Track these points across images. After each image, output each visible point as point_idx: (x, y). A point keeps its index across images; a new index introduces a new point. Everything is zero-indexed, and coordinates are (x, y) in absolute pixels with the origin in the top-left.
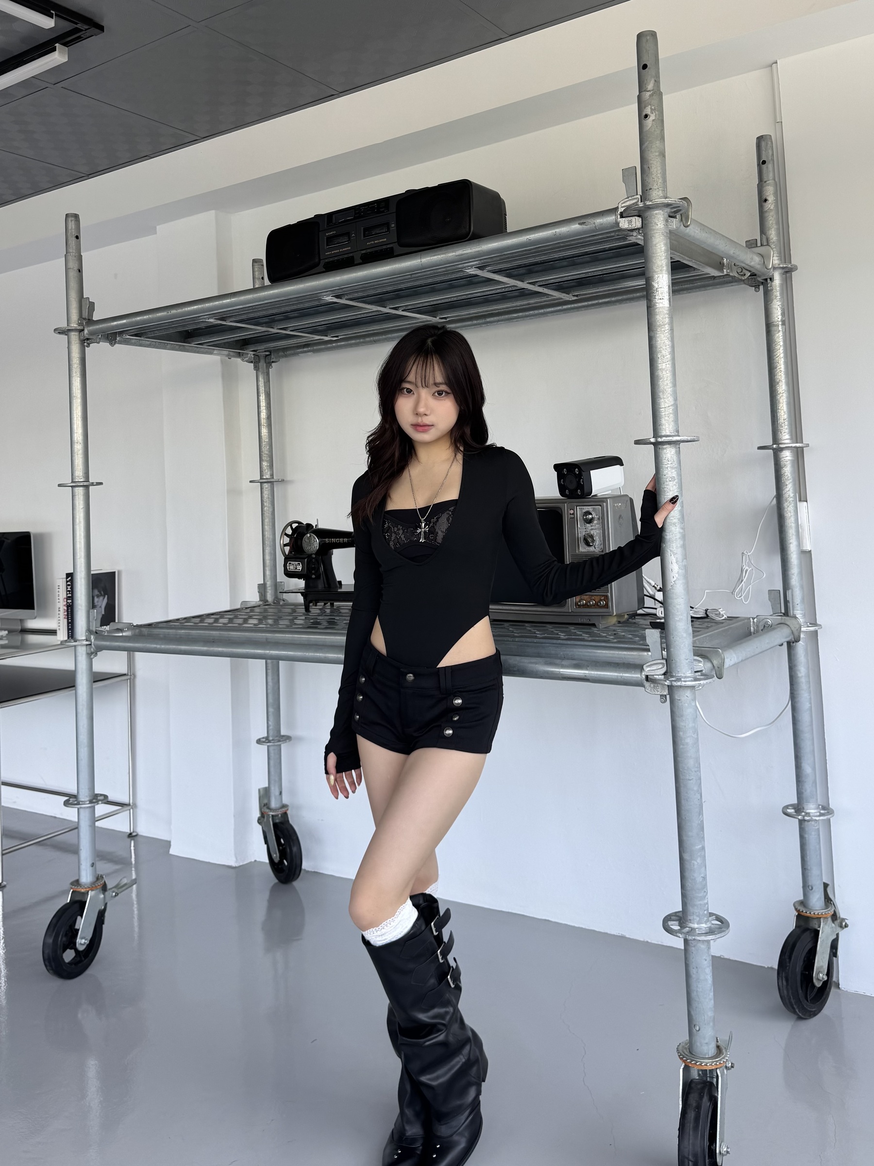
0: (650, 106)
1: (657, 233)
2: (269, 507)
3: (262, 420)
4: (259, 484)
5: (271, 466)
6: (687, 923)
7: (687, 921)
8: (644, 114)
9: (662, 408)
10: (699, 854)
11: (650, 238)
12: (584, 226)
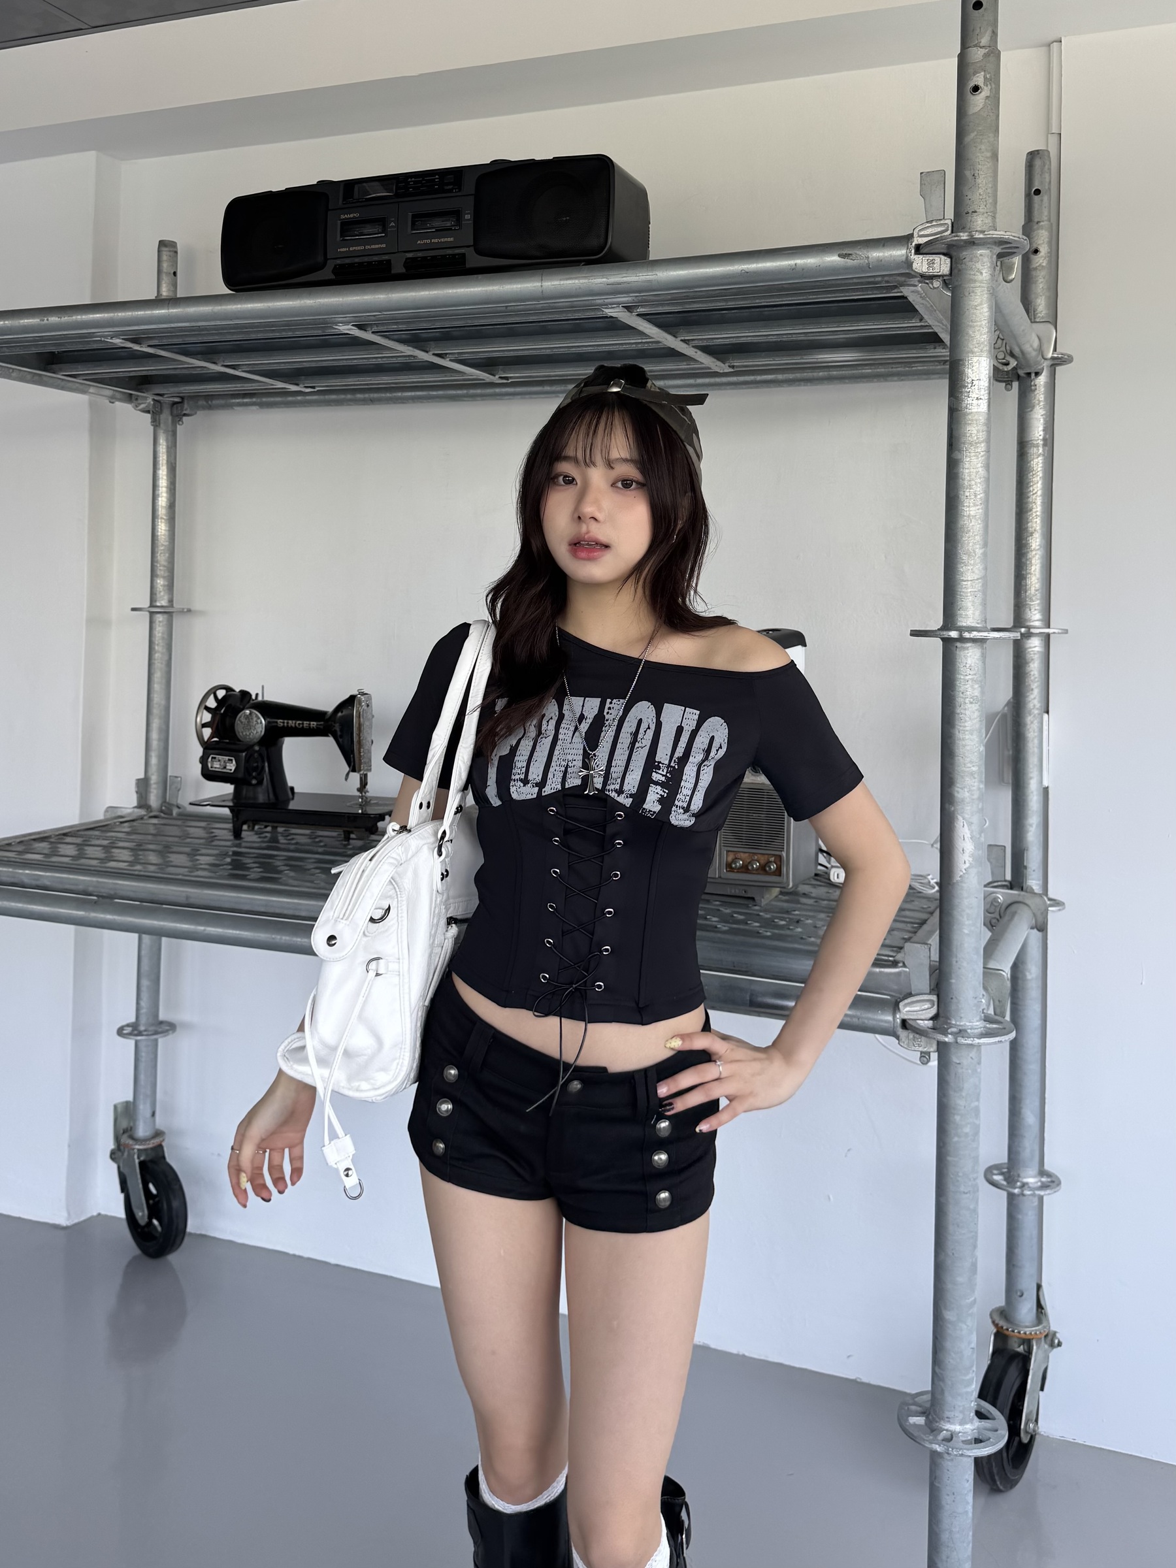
0: (983, 73)
1: (979, 287)
2: (162, 654)
3: (160, 509)
4: (148, 614)
5: (170, 587)
6: (942, 1422)
7: (943, 1419)
8: (972, 84)
9: (965, 581)
10: (970, 1312)
11: (967, 294)
12: (848, 260)
